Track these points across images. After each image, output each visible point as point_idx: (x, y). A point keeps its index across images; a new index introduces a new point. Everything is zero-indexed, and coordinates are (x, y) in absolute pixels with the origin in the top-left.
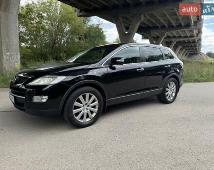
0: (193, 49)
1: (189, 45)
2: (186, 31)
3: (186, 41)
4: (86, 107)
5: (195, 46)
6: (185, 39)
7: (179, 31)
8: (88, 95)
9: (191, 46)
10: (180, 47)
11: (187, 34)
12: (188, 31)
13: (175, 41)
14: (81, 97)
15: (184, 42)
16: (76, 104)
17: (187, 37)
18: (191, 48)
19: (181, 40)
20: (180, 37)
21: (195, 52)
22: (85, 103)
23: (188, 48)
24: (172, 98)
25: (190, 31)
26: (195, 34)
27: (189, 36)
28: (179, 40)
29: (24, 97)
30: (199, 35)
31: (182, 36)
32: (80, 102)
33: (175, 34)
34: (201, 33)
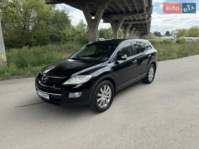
0: (144, 30)
1: (141, 27)
2: (140, 15)
3: (139, 24)
4: (104, 96)
5: (146, 28)
6: (139, 22)
7: (134, 16)
8: (105, 87)
9: (143, 28)
10: (135, 29)
11: (141, 18)
12: (141, 15)
13: (131, 24)
14: (101, 90)
15: (138, 24)
16: (99, 95)
17: (140, 20)
18: (143, 29)
19: (135, 23)
20: (135, 20)
21: (146, 33)
22: (104, 93)
23: (140, 29)
24: (151, 79)
25: (143, 15)
26: (146, 18)
27: (141, 19)
29: (61, 95)
30: (149, 18)
31: (137, 20)
32: (101, 93)
33: (131, 18)
34: (151, 16)
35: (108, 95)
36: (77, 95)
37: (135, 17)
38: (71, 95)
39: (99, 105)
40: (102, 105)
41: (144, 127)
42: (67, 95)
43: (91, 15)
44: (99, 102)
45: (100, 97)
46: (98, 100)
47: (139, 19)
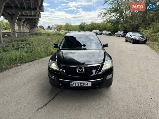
0: (33, 24)
1: (31, 22)
3: (30, 19)
5: (35, 22)
7: (27, 12)
9: (33, 22)
10: (26, 23)
11: (33, 14)
12: (33, 12)
17: (31, 16)
18: (32, 23)
19: (27, 18)
20: (27, 16)
23: (30, 24)
25: (35, 12)
26: (37, 14)
29: (102, 79)
30: (39, 15)
31: (29, 15)
33: (24, 13)
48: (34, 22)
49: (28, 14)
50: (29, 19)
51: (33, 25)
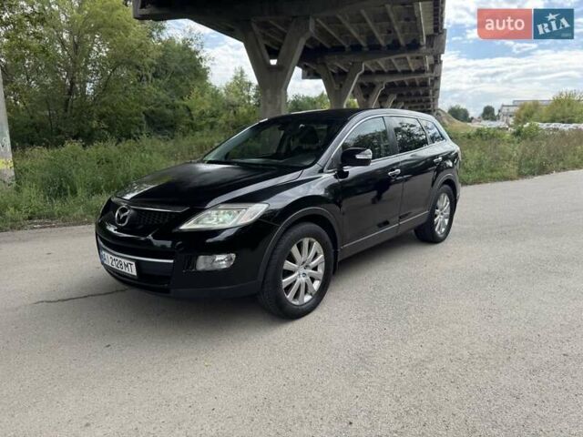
1: (413, 93)
2: (408, 58)
3: (407, 84)
4: (302, 270)
5: (427, 94)
6: (406, 79)
7: (393, 58)
8: (306, 241)
9: (418, 95)
10: (393, 98)
11: (411, 65)
12: (412, 58)
13: (382, 83)
14: (295, 249)
15: (402, 84)
16: (288, 265)
17: (408, 72)
18: (416, 99)
19: (395, 79)
20: (393, 73)
22: (303, 260)
23: (409, 100)
24: (443, 230)
25: (417, 58)
26: (427, 65)
27: (413, 69)
28: (391, 80)
29: (171, 261)
30: (436, 67)
31: (399, 70)
32: (293, 261)
33: (383, 66)
34: (441, 62)
35: (315, 269)
36: (222, 261)
37: (395, 61)
38: (203, 263)
39: (288, 297)
40: (296, 296)
41: (423, 361)
42: (192, 262)
43: (267, 56)
44: (288, 288)
45: (290, 273)
46: (286, 281)
47: (407, 69)
48: (421, 93)
49: (396, 65)
50: (405, 86)
51: (422, 104)
